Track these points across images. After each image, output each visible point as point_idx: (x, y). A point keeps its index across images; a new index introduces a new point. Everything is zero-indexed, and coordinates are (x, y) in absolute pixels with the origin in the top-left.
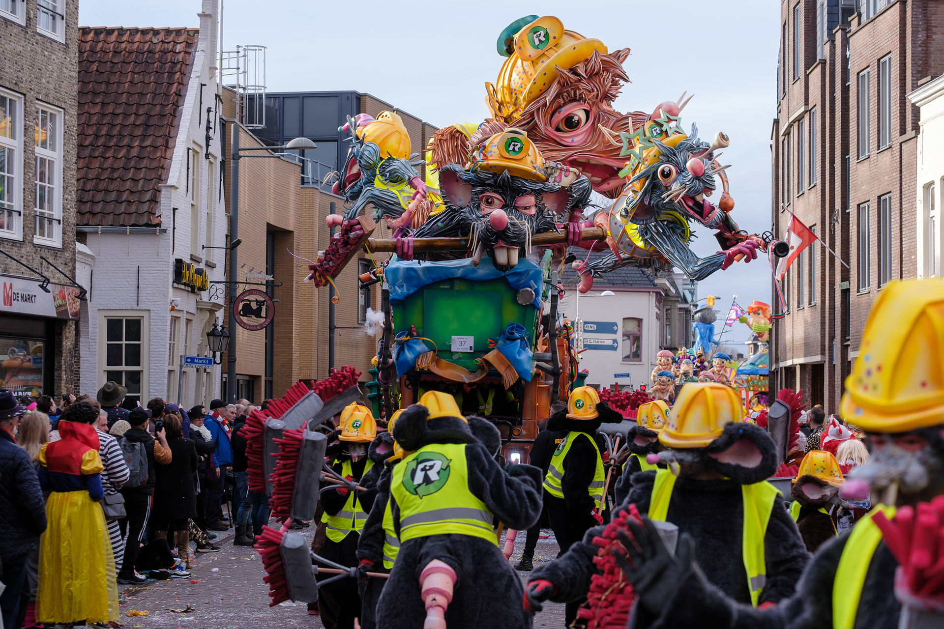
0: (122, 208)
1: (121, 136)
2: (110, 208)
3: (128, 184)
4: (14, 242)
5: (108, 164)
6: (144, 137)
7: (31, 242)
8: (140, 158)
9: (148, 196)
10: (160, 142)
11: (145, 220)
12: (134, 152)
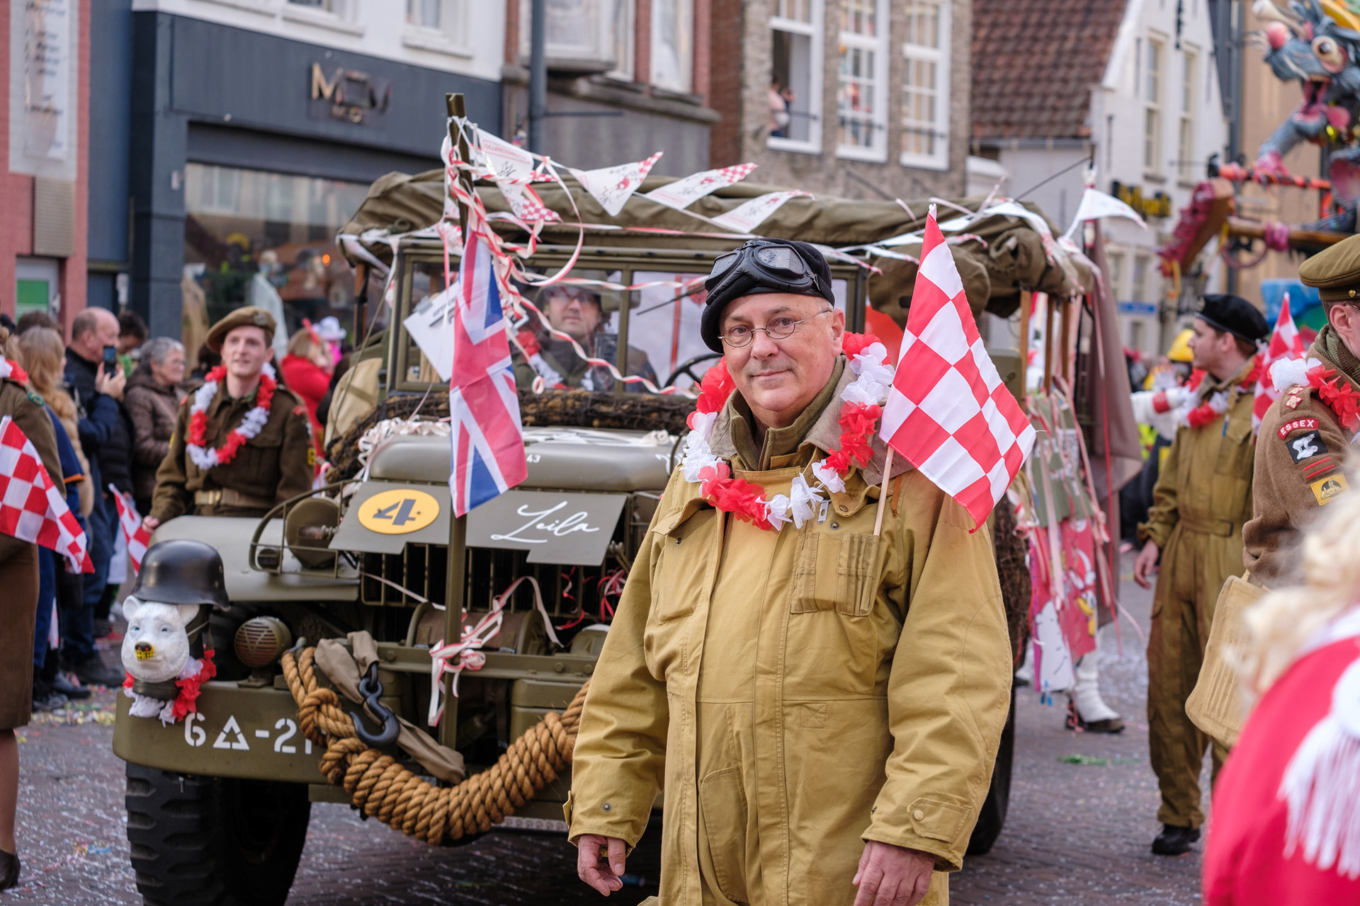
0: (1045, 116)
1: (1055, 24)
2: (1031, 116)
3: (1056, 87)
4: (871, 164)
5: (1034, 61)
6: (1083, 25)
7: (898, 163)
8: (1075, 52)
9: (1078, 101)
10: (1102, 31)
11: (1071, 131)
12: (1069, 45)
